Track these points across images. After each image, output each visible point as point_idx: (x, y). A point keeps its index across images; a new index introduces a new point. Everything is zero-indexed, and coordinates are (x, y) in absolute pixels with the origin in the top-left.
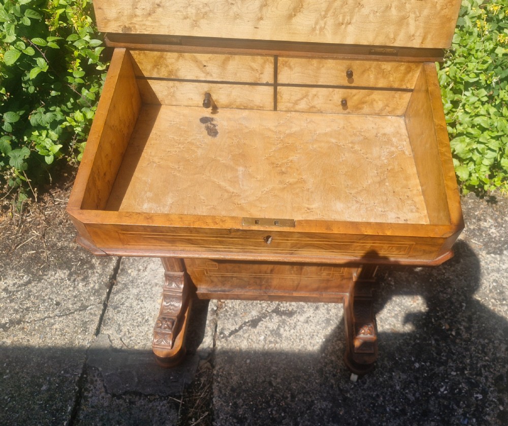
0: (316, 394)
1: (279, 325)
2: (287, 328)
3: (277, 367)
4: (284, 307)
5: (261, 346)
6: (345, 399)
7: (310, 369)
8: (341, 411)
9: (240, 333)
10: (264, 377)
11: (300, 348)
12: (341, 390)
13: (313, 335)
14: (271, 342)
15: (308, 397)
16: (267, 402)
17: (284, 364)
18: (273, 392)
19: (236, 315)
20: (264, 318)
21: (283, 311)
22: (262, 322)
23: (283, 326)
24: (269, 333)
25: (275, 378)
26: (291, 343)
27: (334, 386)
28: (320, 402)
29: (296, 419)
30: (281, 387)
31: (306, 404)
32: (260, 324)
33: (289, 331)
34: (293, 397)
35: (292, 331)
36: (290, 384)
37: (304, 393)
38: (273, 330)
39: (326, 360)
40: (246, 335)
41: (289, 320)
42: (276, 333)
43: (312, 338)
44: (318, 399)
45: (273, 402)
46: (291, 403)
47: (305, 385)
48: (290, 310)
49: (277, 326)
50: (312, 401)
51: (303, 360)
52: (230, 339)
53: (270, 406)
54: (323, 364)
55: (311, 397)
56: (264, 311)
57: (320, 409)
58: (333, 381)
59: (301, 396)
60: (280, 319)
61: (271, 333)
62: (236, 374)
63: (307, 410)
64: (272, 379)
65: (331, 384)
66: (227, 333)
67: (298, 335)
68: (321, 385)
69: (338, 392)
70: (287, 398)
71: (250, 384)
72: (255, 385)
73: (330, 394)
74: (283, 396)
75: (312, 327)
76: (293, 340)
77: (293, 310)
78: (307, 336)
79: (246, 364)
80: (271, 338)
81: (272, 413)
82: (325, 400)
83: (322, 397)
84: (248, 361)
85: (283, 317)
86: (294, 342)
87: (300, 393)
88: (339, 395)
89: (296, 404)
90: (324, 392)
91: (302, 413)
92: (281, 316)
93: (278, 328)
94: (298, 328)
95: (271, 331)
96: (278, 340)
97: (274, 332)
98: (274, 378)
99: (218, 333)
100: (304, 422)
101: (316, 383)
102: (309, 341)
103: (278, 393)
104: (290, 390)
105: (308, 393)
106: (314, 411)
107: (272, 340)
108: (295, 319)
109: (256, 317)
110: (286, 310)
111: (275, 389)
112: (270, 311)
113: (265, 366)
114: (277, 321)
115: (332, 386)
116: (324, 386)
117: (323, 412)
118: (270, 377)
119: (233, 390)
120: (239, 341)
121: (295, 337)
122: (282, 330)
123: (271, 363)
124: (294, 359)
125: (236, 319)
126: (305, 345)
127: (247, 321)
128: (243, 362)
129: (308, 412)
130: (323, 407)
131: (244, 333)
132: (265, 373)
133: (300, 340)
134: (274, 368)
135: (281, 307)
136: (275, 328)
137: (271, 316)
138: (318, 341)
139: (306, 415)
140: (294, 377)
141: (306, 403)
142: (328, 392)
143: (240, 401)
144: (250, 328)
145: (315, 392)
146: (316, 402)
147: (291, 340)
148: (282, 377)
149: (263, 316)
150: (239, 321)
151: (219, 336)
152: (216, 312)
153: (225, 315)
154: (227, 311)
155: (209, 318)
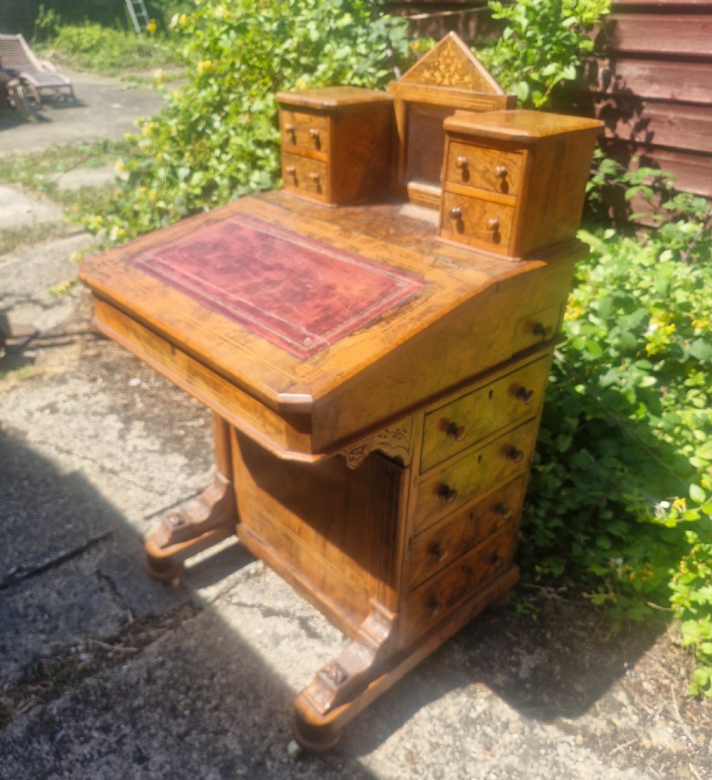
1: (288, 635)
2: (293, 643)
3: (237, 668)
4: (314, 623)
5: (249, 637)
6: (261, 764)
8: (242, 769)
9: (246, 610)
10: (215, 665)
11: (281, 671)
12: (268, 752)
14: (261, 642)
15: (229, 722)
16: (189, 689)
17: (246, 672)
18: (205, 685)
19: (262, 591)
20: (284, 616)
21: (310, 626)
22: (276, 618)
23: (291, 639)
24: (270, 632)
25: (223, 676)
26: (278, 660)
27: (267, 740)
28: (234, 739)
29: (192, 729)
30: (217, 688)
32: (273, 618)
33: (292, 648)
34: (216, 708)
35: (295, 651)
36: (229, 693)
37: (229, 716)
38: (277, 634)
40: (248, 616)
41: (304, 639)
42: (277, 640)
44: (235, 734)
45: (194, 693)
46: (207, 711)
47: (239, 709)
48: (317, 631)
49: (285, 633)
50: (227, 731)
51: (269, 686)
52: (231, 607)
53: (186, 693)
55: (231, 725)
56: (291, 610)
57: (224, 745)
58: (271, 734)
59: (223, 715)
60: (297, 630)
61: (272, 634)
62: (196, 639)
63: (212, 732)
64: (219, 674)
65: (266, 734)
66: (235, 600)
67: (295, 659)
68: (254, 725)
69: (263, 750)
70: (209, 702)
71: (195, 659)
72: (199, 664)
73: (253, 742)
74: (208, 697)
77: (320, 633)
78: (303, 668)
79: (216, 639)
80: (266, 639)
81: (179, 702)
82: (240, 742)
83: (241, 737)
85: (302, 631)
86: (282, 662)
87: (226, 712)
88: (260, 754)
90: (249, 735)
91: (204, 731)
92: (302, 628)
93: (284, 637)
94: (304, 653)
95: (274, 633)
96: (270, 646)
97: (275, 636)
98: (222, 674)
99: (229, 594)
101: (253, 719)
102: (299, 676)
103: (207, 690)
104: (222, 699)
105: (233, 718)
106: (217, 741)
108: (311, 644)
109: (277, 609)
110: (313, 628)
111: (210, 685)
112: (296, 615)
113: (228, 657)
114: (292, 629)
115: (263, 738)
116: (256, 729)
117: (223, 750)
118: (220, 670)
119: (177, 650)
120: (236, 615)
121: (288, 659)
122: (286, 641)
123: (238, 660)
125: (258, 596)
126: (289, 675)
127: (265, 605)
128: (215, 636)
129: (211, 735)
130: (229, 746)
131: (248, 613)
132: (221, 662)
134: (233, 666)
135: (313, 620)
136: (281, 634)
137: (293, 619)
139: (204, 736)
140: (240, 692)
141: (219, 725)
142: (253, 740)
143: (169, 664)
144: (260, 613)
145: (241, 725)
146: (230, 734)
147: (282, 657)
148: (230, 680)
149: (285, 614)
150: (258, 599)
151: (226, 596)
152: (248, 576)
153: (253, 584)
154: (259, 582)
155: (238, 574)
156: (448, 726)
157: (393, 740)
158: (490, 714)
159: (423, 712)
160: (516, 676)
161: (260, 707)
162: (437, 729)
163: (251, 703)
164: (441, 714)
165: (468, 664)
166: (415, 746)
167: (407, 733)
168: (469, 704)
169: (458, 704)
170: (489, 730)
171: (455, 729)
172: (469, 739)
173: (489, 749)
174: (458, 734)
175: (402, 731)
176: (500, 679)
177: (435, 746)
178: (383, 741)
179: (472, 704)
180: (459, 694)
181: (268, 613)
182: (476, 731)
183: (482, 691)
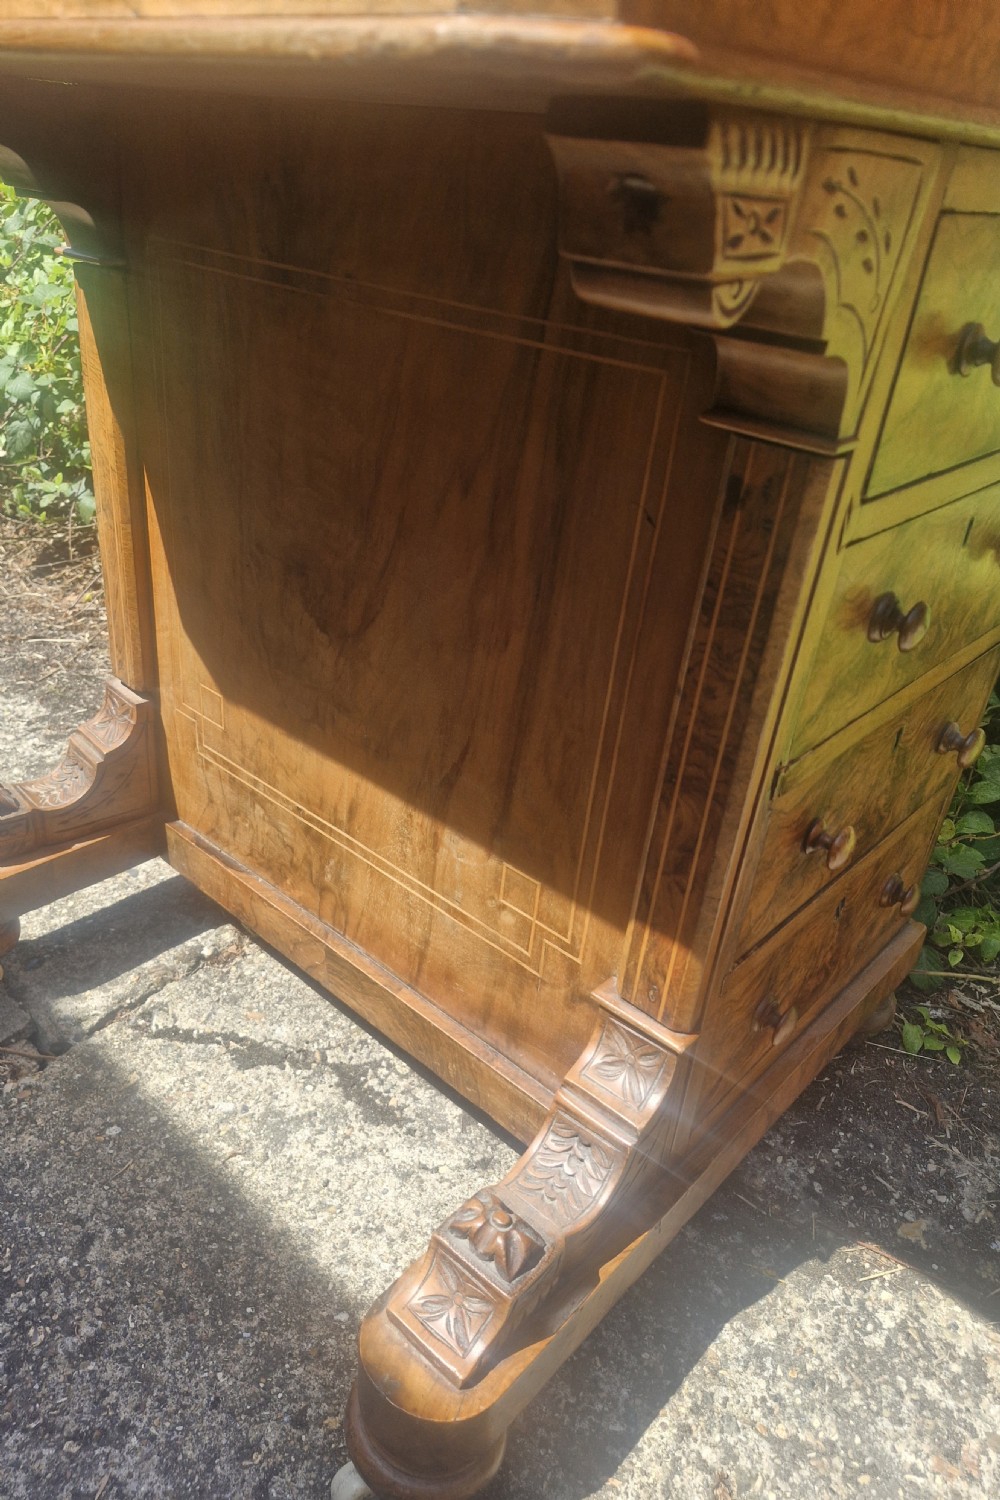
0: (168, 1415)
1: (311, 1115)
2: (323, 1141)
3: (162, 1216)
4: (382, 1083)
5: (193, 1124)
7: (247, 1317)
9: (190, 1050)
10: (96, 1209)
11: (293, 1225)
13: (380, 1230)
14: (233, 1134)
15: (133, 1399)
17: (189, 1227)
18: (59, 1275)
19: (234, 1000)
20: (295, 1064)
21: (371, 1089)
22: (275, 1069)
23: (319, 1126)
24: (258, 1110)
25: (116, 1243)
26: (285, 1192)
27: (257, 1457)
28: (148, 1457)
30: (99, 1281)
31: (96, 1412)
32: (264, 1069)
33: (322, 1154)
34: (92, 1348)
35: (331, 1162)
36: (133, 1300)
37: (134, 1374)
38: (280, 1114)
39: (332, 1341)
40: (193, 1066)
41: (356, 1125)
42: (277, 1128)
43: (367, 1231)
44: (153, 1438)
45: (23, 1300)
46: (61, 1358)
47: (169, 1350)
48: (392, 1103)
49: (302, 1111)
50: (126, 1428)
51: (259, 1270)
52: (148, 1042)
54: (307, 1347)
55: (139, 1408)
56: (314, 1048)
57: (113, 1480)
58: (272, 1435)
59: (113, 1371)
60: (336, 1101)
61: (265, 1116)
62: (41, 1135)
63: (76, 1437)
64: (107, 1234)
65: (253, 1436)
66: (159, 1022)
67: (333, 1185)
68: (215, 1405)
70: (72, 1331)
71: (35, 1191)
72: (44, 1208)
73: (211, 1465)
74: (67, 1314)
75: (402, 1202)
76: (299, 1186)
77: (401, 1109)
78: (358, 1213)
79: (102, 1132)
80: (245, 1127)
82: (165, 1471)
83: (173, 1446)
84: (113, 1131)
85: (350, 1105)
86: (297, 1197)
87: (124, 1361)
89: (70, 1379)
90: (199, 1440)
92: (348, 1097)
93: (298, 1121)
94: (359, 1166)
95: (270, 1111)
96: (258, 1151)
97: (272, 1120)
98: (115, 1234)
99: (139, 1009)
100: (16, 1465)
101: (212, 1382)
102: (348, 1234)
103: (67, 1292)
104: (110, 1318)
105: (147, 1382)
106: (88, 1469)
107: (243, 1136)
108: (377, 1140)
109: (276, 1047)
110: (379, 1094)
111: (74, 1271)
112: (330, 1060)
113: (134, 1182)
114: (320, 1098)
115: (246, 1449)
116: (222, 1417)
118: (109, 1223)
120: (161, 1065)
121: (315, 1183)
122: (306, 1132)
123: (162, 1191)
124: (237, 1241)
125: (220, 1011)
126: (318, 1234)
127: (241, 1035)
128: (98, 1122)
129: (71, 1447)
130: (132, 1486)
131: (197, 1058)
132: (111, 1200)
133: (323, 1206)
134: (150, 1212)
135: (376, 1075)
136: (290, 1113)
137: (321, 1073)
138: (375, 1258)
139: (47, 1452)
140: (169, 1293)
142: (210, 1457)
144: (227, 1058)
145: (171, 1406)
146: (134, 1441)
147: (296, 1180)
148: (138, 1255)
149: (296, 1058)
150: (223, 1020)
151: (133, 1014)
152: (197, 961)
153: (208, 983)
154: (224, 977)
155: (167, 958)
156: (813, 1381)
157: (658, 1435)
158: (923, 1337)
159: (730, 1339)
160: (952, 1216)
161: (230, 1339)
162: (781, 1388)
163: (203, 1328)
164: (781, 1338)
165: (818, 1187)
166: (730, 1456)
167: (695, 1410)
168: (853, 1309)
169: (823, 1308)
170: (933, 1389)
171: (836, 1391)
172: (884, 1423)
173: (953, 1456)
174: (847, 1407)
175: (680, 1405)
176: (915, 1228)
177: (791, 1452)
178: (628, 1443)
179: (861, 1304)
180: (818, 1278)
181: (252, 1055)
182: (900, 1394)
183: (875, 1264)
